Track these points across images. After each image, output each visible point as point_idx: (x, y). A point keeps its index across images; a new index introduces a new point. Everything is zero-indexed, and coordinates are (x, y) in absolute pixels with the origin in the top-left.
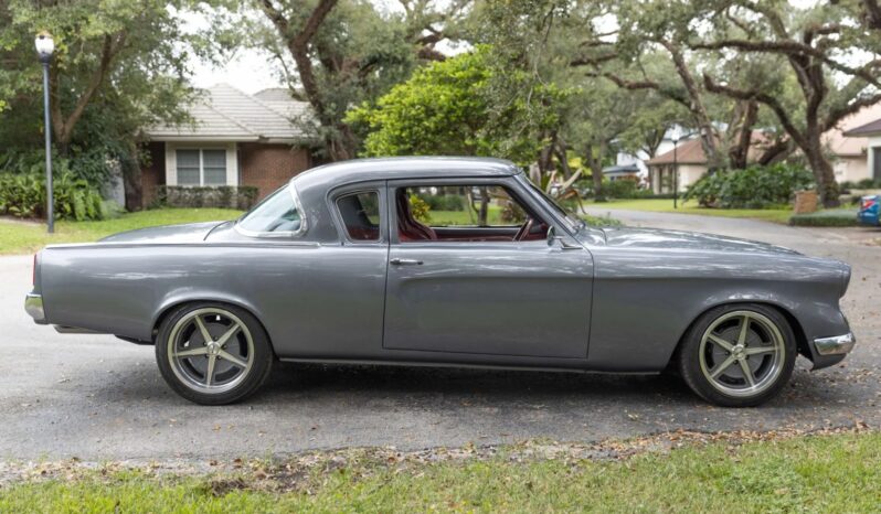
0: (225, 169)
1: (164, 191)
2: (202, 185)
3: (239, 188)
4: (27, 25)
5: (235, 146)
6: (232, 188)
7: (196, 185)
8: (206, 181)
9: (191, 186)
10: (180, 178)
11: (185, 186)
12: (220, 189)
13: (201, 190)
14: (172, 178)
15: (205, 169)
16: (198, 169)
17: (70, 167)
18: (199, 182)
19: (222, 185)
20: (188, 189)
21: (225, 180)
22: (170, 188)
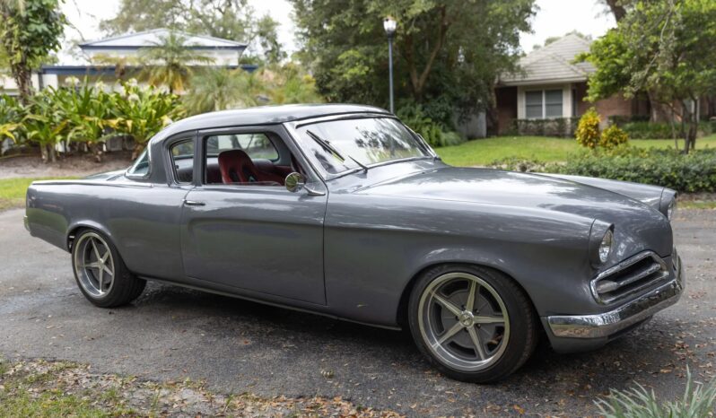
0: (561, 105)
1: (515, 123)
2: (544, 117)
3: (571, 119)
4: (375, 12)
5: (570, 86)
6: (566, 119)
7: (539, 118)
8: (548, 114)
9: (534, 119)
10: (528, 114)
11: (530, 119)
12: (557, 120)
13: (542, 121)
14: (522, 113)
15: (547, 105)
16: (541, 106)
17: (423, 109)
18: (541, 115)
19: (558, 117)
20: (532, 121)
21: (561, 112)
22: (521, 121)
